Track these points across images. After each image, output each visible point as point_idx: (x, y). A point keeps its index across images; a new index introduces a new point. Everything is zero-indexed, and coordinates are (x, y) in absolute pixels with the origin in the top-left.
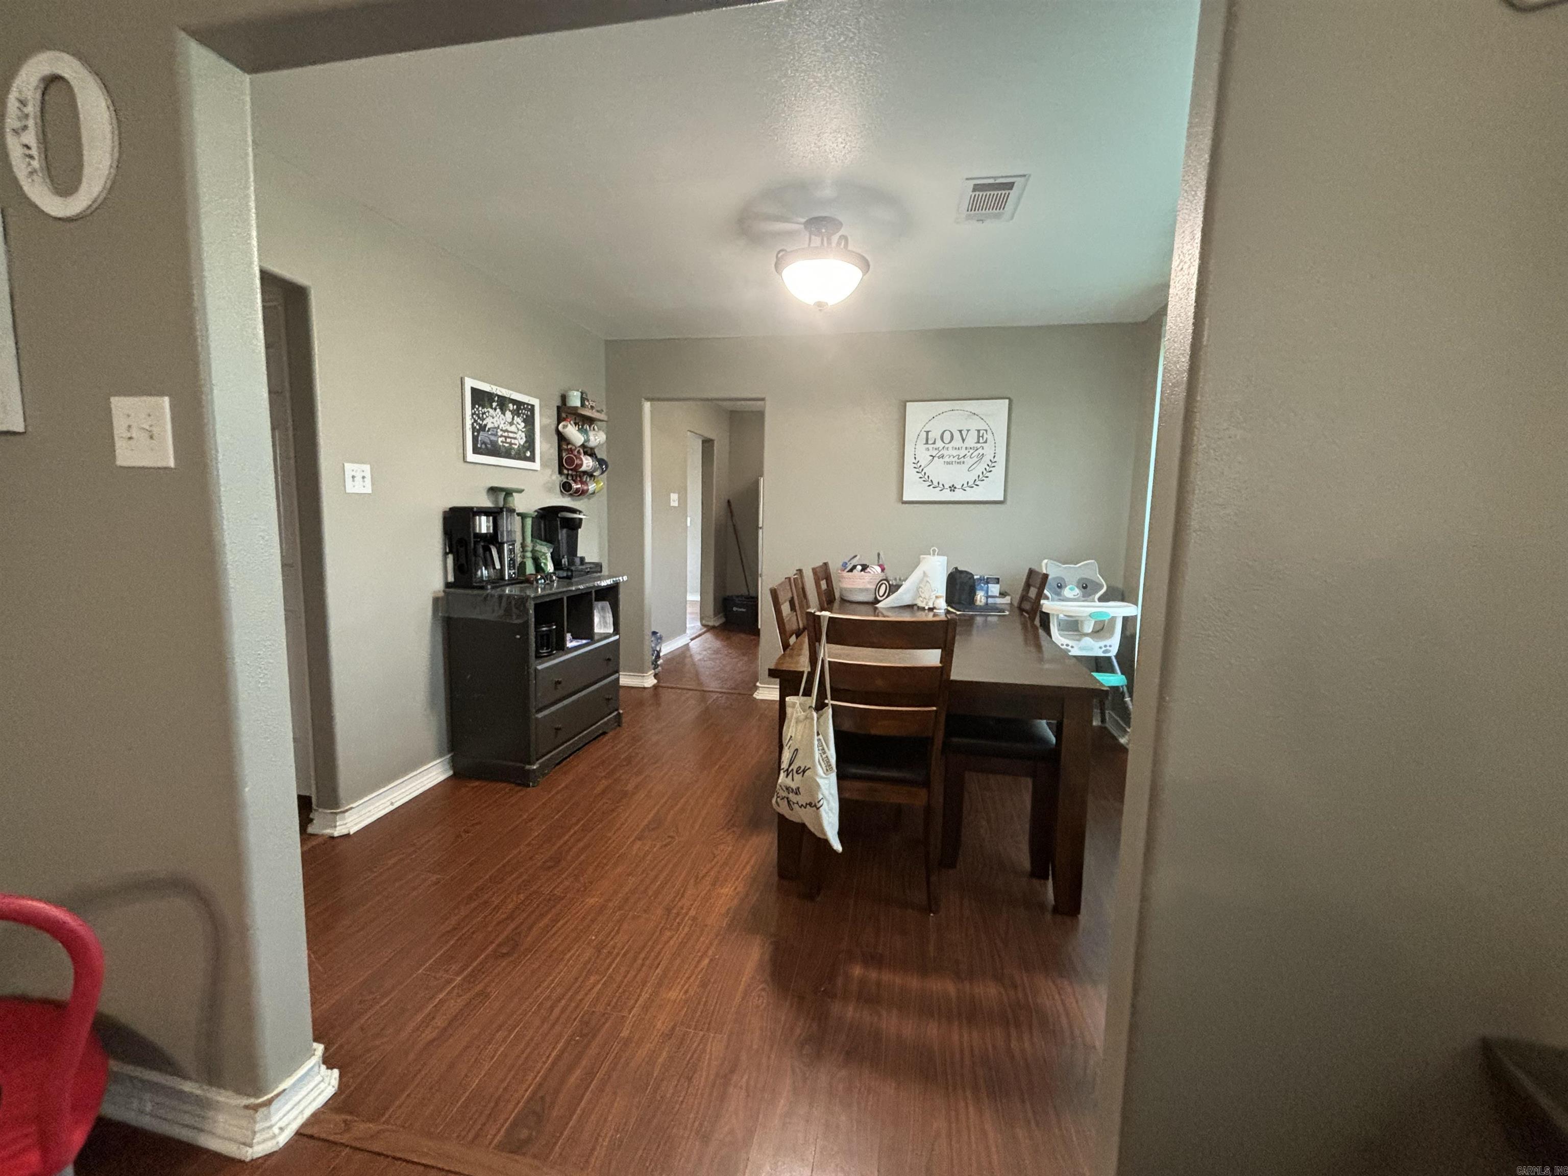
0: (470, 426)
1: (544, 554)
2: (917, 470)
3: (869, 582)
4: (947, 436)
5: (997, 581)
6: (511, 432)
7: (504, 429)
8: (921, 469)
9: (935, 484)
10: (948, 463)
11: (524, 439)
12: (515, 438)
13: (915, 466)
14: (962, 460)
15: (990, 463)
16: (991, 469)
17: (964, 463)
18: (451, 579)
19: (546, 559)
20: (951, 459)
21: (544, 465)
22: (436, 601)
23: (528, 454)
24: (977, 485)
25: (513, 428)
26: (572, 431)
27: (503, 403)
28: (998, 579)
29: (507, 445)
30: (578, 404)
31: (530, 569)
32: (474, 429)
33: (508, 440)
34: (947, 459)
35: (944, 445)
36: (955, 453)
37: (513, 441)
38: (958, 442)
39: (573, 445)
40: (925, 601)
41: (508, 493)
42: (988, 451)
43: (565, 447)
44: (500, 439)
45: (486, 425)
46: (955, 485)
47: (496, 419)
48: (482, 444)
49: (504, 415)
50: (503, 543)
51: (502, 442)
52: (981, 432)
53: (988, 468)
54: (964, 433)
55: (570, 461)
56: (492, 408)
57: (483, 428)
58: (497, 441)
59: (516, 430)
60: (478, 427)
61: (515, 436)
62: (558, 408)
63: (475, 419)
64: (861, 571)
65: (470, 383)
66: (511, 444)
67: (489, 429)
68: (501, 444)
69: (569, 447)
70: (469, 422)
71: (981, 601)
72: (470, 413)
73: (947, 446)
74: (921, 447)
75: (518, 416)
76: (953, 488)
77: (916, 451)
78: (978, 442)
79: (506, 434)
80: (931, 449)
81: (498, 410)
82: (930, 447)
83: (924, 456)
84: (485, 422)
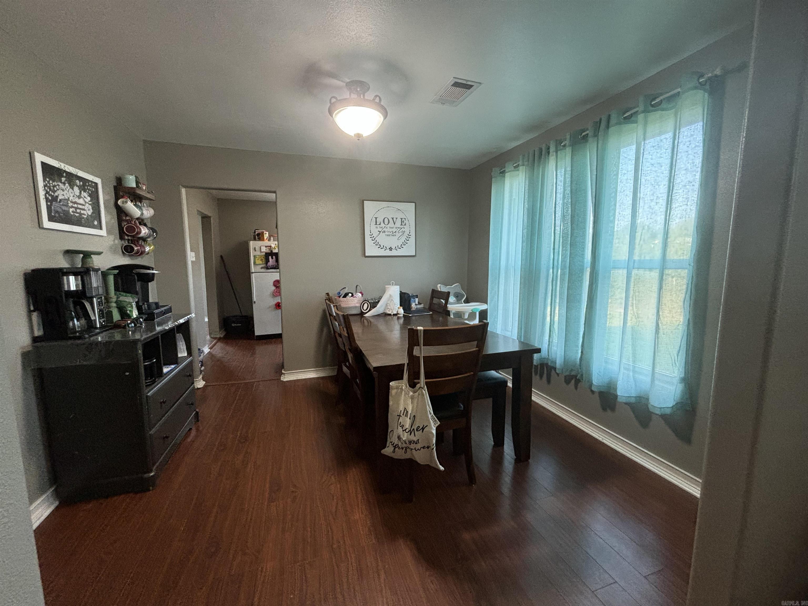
0: (44, 197)
1: (130, 303)
2: (372, 239)
3: (357, 303)
4: (386, 221)
5: (417, 296)
6: (80, 204)
7: (73, 201)
8: (374, 238)
9: (382, 247)
10: (388, 235)
11: (91, 211)
12: (84, 210)
13: (371, 236)
14: (394, 234)
15: (408, 236)
16: (409, 239)
17: (395, 235)
18: (38, 332)
19: (132, 307)
20: (389, 233)
21: (109, 232)
22: (25, 356)
23: (96, 223)
24: (402, 247)
25: (81, 201)
26: (130, 206)
27: (71, 178)
28: (417, 295)
29: (77, 215)
30: (134, 185)
31: (116, 316)
32: (47, 199)
33: (78, 211)
34: (387, 233)
35: (385, 225)
36: (391, 230)
37: (82, 212)
38: (391, 224)
39: (131, 216)
40: (391, 311)
41: (87, 255)
42: (407, 229)
43: (124, 218)
44: (71, 210)
45: (57, 197)
46: (392, 247)
47: (66, 192)
48: (55, 213)
49: (73, 189)
50: (92, 298)
51: (73, 212)
52: (403, 219)
53: (407, 238)
54: (395, 219)
55: (131, 229)
56: (61, 182)
57: (55, 199)
58: (69, 210)
59: (84, 203)
60: (50, 198)
61: (83, 207)
62: (115, 187)
63: (47, 191)
64: (351, 297)
65: (39, 158)
66: (80, 214)
67: (60, 200)
68: (72, 214)
69: (128, 218)
70: (42, 193)
71: (414, 308)
72: (43, 185)
73: (386, 226)
74: (373, 226)
75: (85, 191)
76: (391, 249)
77: (370, 228)
78: (402, 225)
79: (76, 205)
80: (378, 227)
81: (67, 185)
82: (378, 226)
83: (375, 232)
84: (56, 194)
